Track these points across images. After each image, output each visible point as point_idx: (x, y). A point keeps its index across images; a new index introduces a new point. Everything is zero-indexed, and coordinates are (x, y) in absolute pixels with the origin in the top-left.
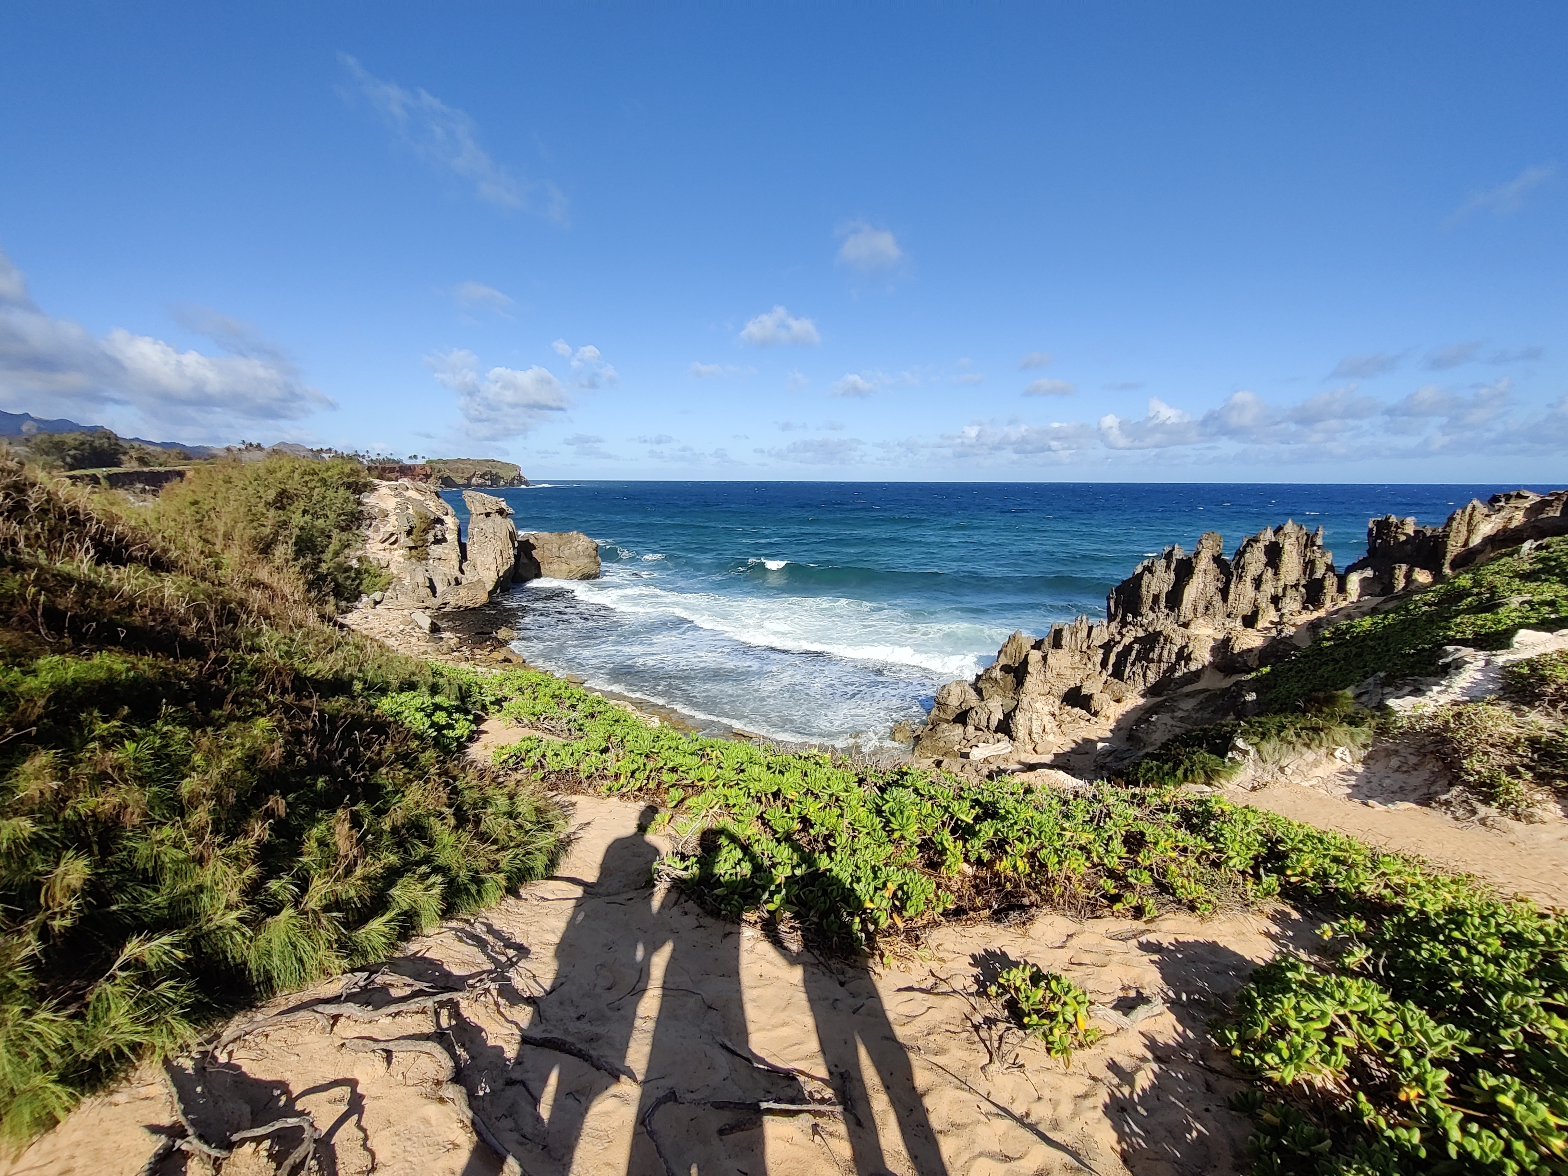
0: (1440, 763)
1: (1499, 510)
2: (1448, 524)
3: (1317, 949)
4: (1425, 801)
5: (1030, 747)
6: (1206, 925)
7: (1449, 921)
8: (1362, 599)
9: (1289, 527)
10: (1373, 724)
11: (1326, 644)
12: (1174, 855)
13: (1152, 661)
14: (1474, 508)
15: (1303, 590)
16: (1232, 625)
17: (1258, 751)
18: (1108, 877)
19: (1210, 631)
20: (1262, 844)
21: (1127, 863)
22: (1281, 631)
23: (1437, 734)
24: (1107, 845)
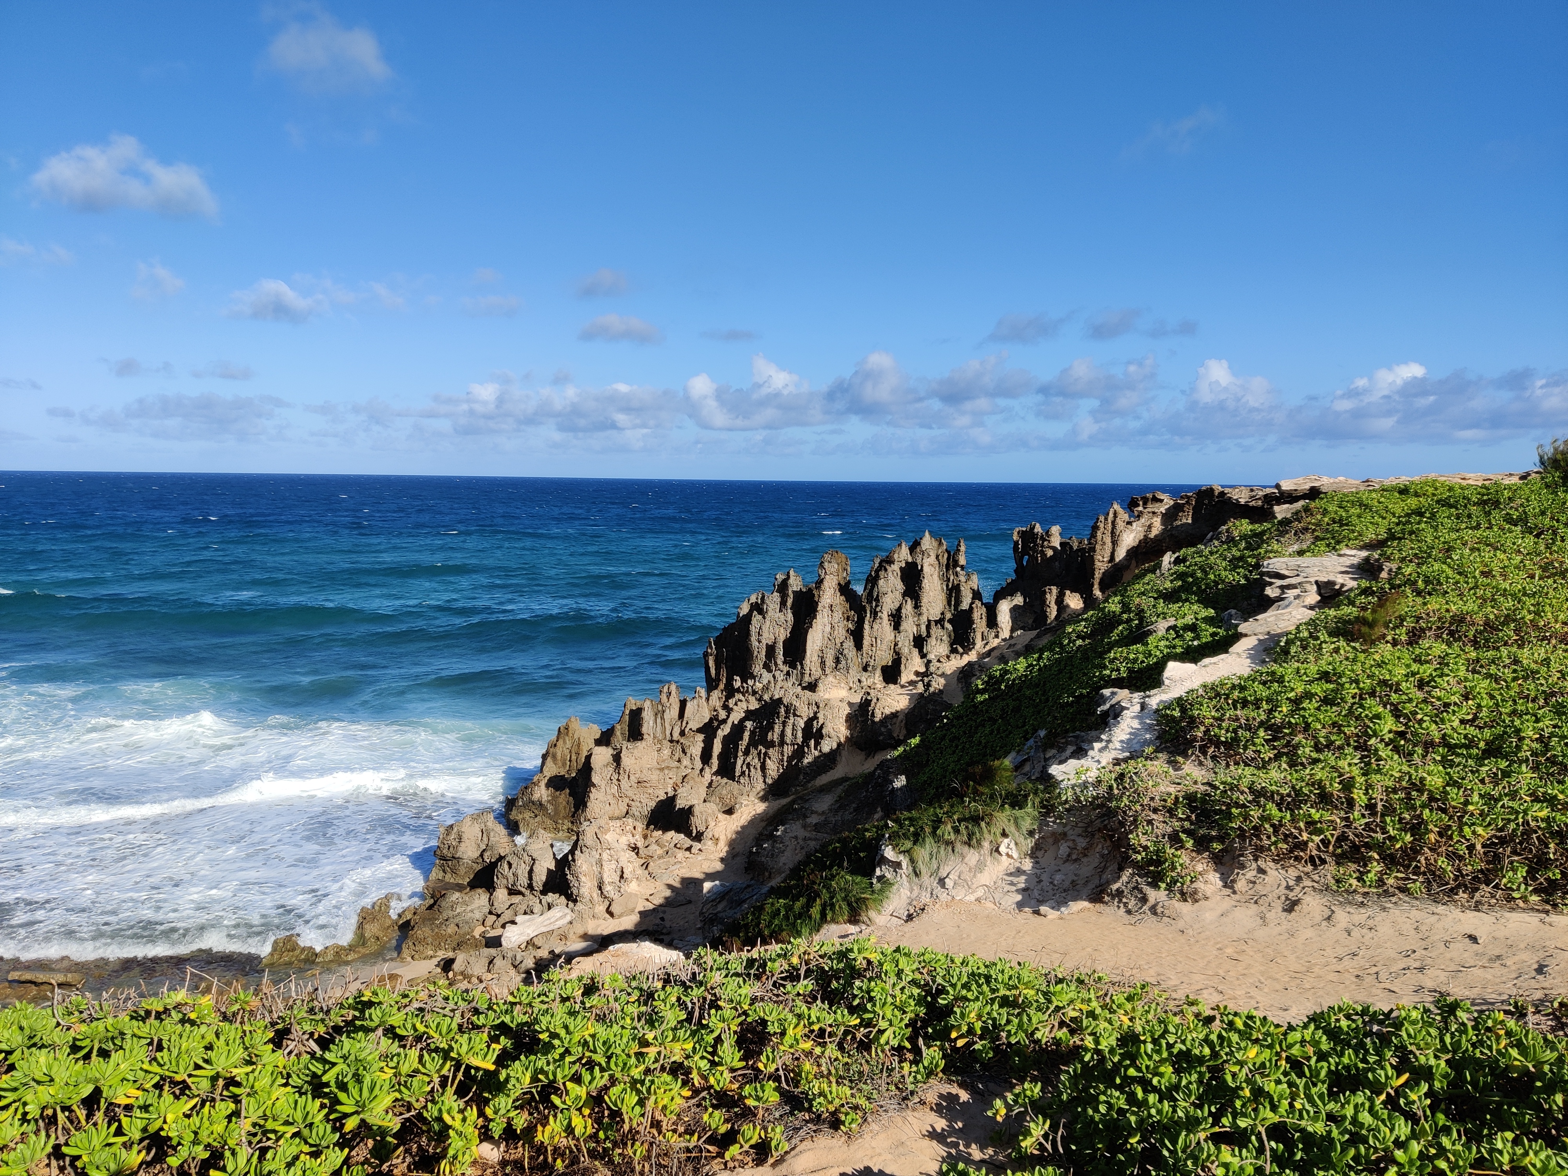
0: (1108, 843)
1: (1139, 516)
2: (1093, 535)
3: (991, 1139)
4: (1096, 897)
5: (601, 908)
6: (854, 1146)
7: (1124, 1056)
8: (1015, 635)
9: (927, 542)
10: (1037, 800)
11: (980, 698)
12: (807, 1045)
13: (771, 744)
14: (1115, 513)
15: (949, 626)
16: (870, 682)
17: (912, 861)
18: (715, 1107)
19: (843, 693)
20: (920, 1001)
21: (744, 1075)
22: (928, 685)
23: (1103, 805)
24: (714, 1053)
